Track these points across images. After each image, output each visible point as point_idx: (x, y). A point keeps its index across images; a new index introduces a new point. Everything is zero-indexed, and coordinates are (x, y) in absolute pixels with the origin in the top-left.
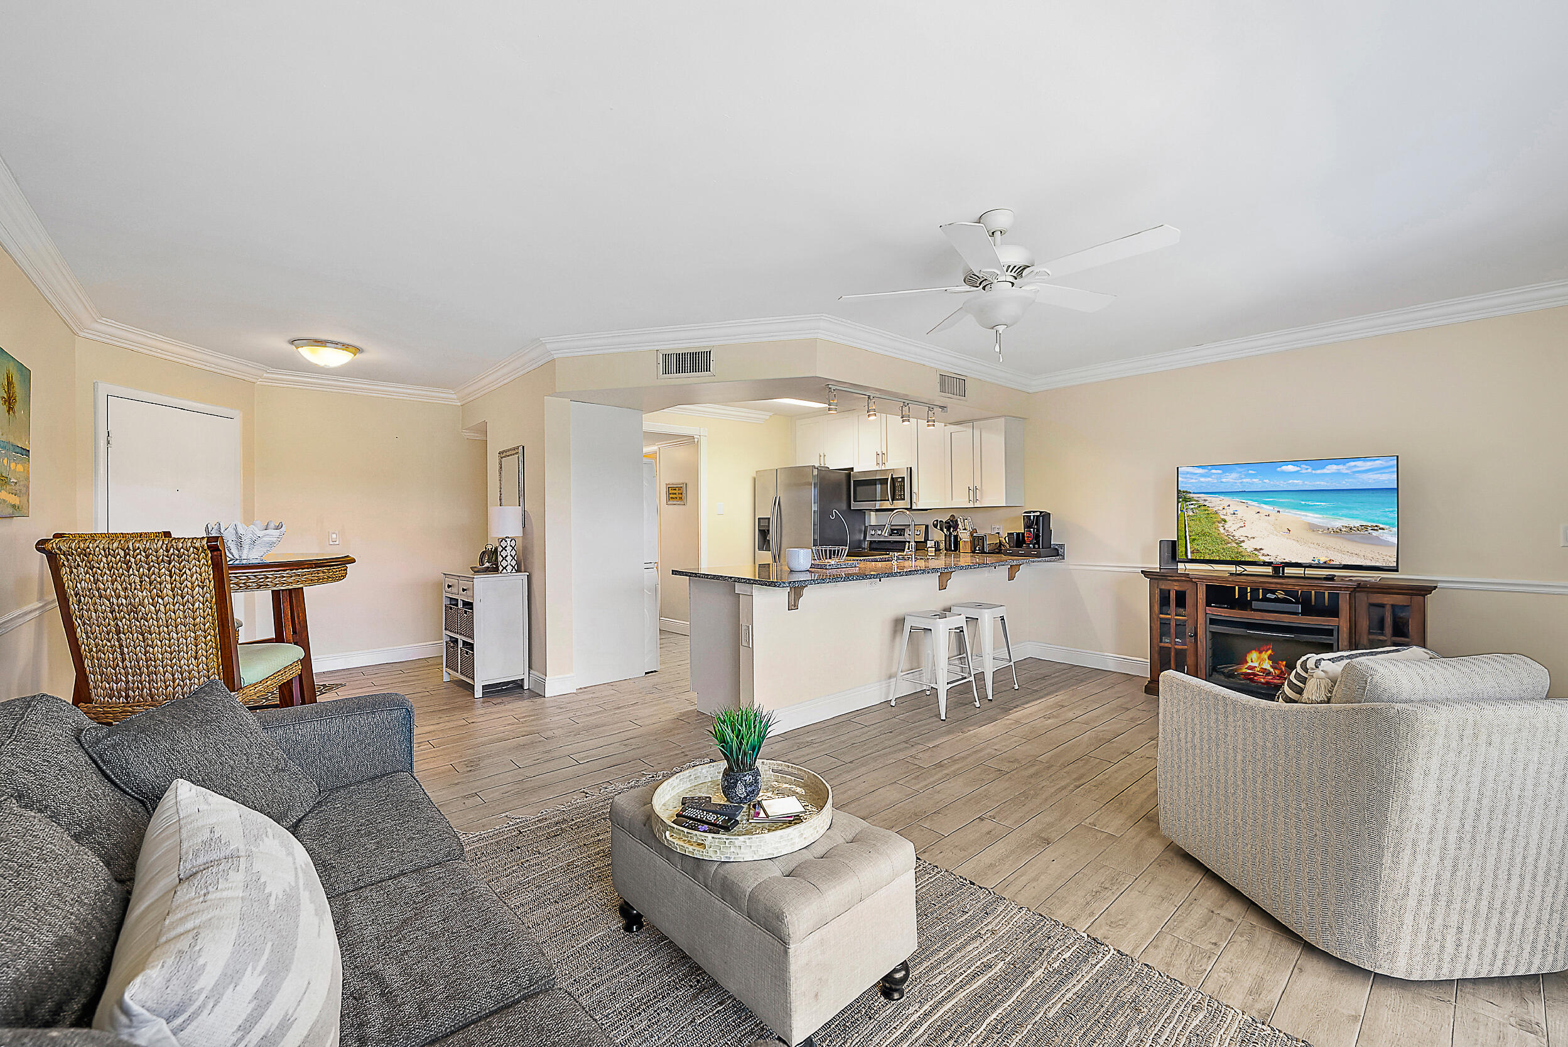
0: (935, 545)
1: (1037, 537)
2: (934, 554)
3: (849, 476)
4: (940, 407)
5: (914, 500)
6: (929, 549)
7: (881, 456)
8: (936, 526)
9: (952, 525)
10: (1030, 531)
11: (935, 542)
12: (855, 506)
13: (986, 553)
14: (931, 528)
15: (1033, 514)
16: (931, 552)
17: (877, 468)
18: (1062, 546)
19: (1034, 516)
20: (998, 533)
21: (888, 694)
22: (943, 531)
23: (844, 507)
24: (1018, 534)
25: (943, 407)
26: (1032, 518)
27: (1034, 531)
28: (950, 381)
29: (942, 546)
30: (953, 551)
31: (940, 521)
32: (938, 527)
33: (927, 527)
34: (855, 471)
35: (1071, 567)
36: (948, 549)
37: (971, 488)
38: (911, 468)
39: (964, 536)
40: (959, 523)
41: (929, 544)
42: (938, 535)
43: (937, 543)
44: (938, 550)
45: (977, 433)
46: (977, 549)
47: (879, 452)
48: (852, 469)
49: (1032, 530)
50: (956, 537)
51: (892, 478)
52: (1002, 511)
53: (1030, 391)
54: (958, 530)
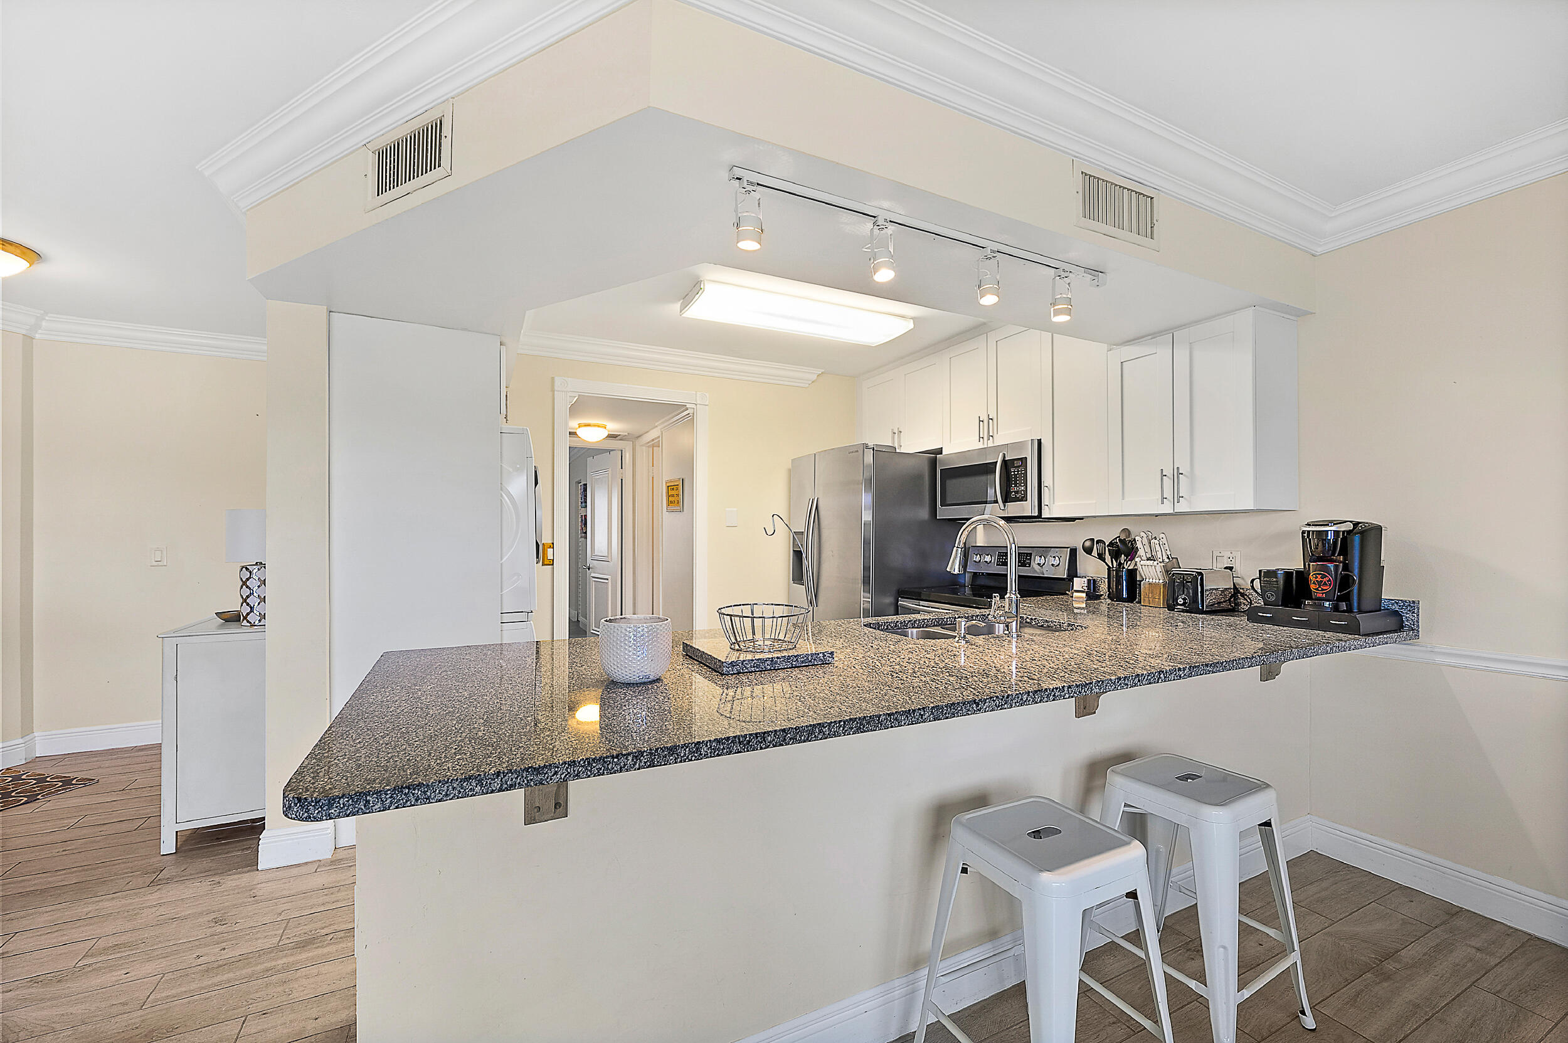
0: (1089, 587)
1: (1345, 582)
2: (1084, 605)
3: (933, 463)
4: (1088, 270)
5: (1045, 501)
6: (1075, 594)
7: (987, 424)
8: (1089, 551)
9: (1123, 548)
10: (1327, 570)
11: (1089, 581)
12: (943, 513)
13: (1202, 612)
14: (1081, 553)
15: (1334, 528)
16: (1079, 600)
17: (980, 446)
18: (1413, 606)
19: (1336, 533)
20: (1231, 568)
21: (906, 1016)
22: (1104, 560)
23: (924, 514)
24: (1288, 575)
25: (1096, 272)
26: (1330, 536)
27: (1336, 567)
28: (1113, 190)
29: (1103, 588)
30: (1124, 600)
31: (1098, 542)
32: (1095, 553)
33: (1073, 552)
34: (944, 453)
35: (1439, 659)
36: (1115, 596)
37: (1168, 471)
38: (1039, 441)
39: (1151, 573)
40: (1139, 545)
41: (1079, 583)
42: (1093, 568)
43: (1093, 584)
44: (1092, 594)
45: (1181, 355)
46: (1180, 601)
47: (984, 418)
48: (940, 451)
49: (1331, 566)
50: (1132, 573)
51: (1005, 462)
52: (1240, 522)
53: (1319, 250)
54: (1137, 559)
